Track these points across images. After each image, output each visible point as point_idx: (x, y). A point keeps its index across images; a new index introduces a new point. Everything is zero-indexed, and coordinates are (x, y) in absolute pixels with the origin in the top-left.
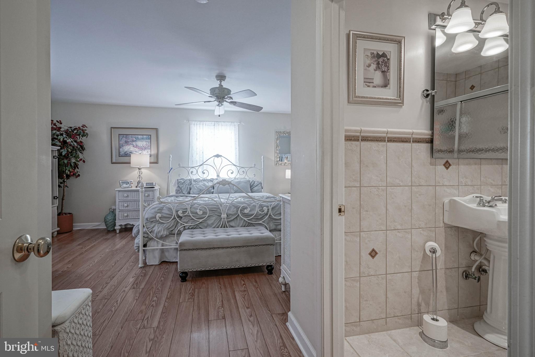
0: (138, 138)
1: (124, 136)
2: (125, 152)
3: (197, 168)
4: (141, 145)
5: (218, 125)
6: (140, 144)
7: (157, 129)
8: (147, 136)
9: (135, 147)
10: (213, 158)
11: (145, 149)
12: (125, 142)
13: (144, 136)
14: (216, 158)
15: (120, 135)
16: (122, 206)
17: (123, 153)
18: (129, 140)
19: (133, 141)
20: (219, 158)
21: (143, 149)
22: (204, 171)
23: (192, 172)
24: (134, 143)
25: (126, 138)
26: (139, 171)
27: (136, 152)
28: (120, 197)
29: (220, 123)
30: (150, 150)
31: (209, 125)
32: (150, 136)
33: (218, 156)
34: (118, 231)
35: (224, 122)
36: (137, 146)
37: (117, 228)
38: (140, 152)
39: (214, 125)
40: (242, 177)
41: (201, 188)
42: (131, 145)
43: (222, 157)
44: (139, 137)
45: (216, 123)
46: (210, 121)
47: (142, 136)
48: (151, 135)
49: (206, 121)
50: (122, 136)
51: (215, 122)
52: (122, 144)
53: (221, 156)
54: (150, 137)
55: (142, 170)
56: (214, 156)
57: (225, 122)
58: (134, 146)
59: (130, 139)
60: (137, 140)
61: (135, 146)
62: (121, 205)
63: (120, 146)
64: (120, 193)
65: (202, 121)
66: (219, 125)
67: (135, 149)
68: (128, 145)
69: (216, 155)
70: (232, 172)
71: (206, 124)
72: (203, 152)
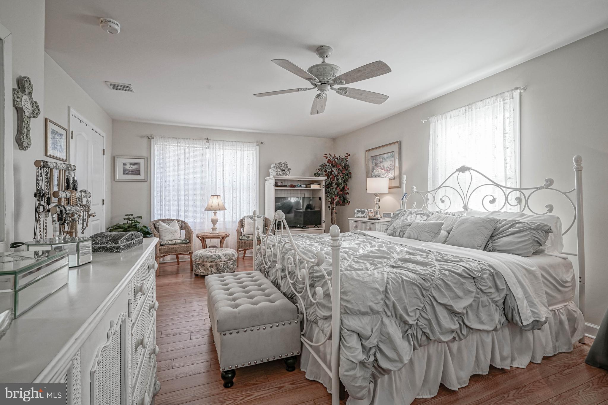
0: (384, 158)
1: (375, 157)
3: (434, 193)
4: (387, 166)
5: (470, 110)
6: (386, 164)
7: (400, 143)
8: (391, 153)
9: (382, 169)
10: (457, 173)
11: (390, 170)
12: (375, 164)
13: (389, 154)
14: (461, 173)
15: (371, 158)
18: (378, 162)
19: (381, 162)
20: (467, 173)
21: (388, 171)
22: (443, 199)
24: (381, 165)
25: (376, 159)
26: (376, 199)
27: (383, 175)
29: (474, 106)
33: (463, 169)
38: (386, 175)
40: (516, 210)
42: (379, 168)
43: (471, 171)
44: (385, 156)
45: (467, 107)
47: (387, 155)
48: (394, 152)
50: (373, 158)
52: (373, 167)
53: (469, 168)
54: (393, 155)
56: (457, 170)
58: (381, 169)
59: (380, 159)
60: (384, 160)
63: (372, 169)
64: (352, 222)
66: (472, 110)
67: (382, 171)
68: (377, 168)
69: (460, 166)
70: (491, 198)
71: (452, 116)
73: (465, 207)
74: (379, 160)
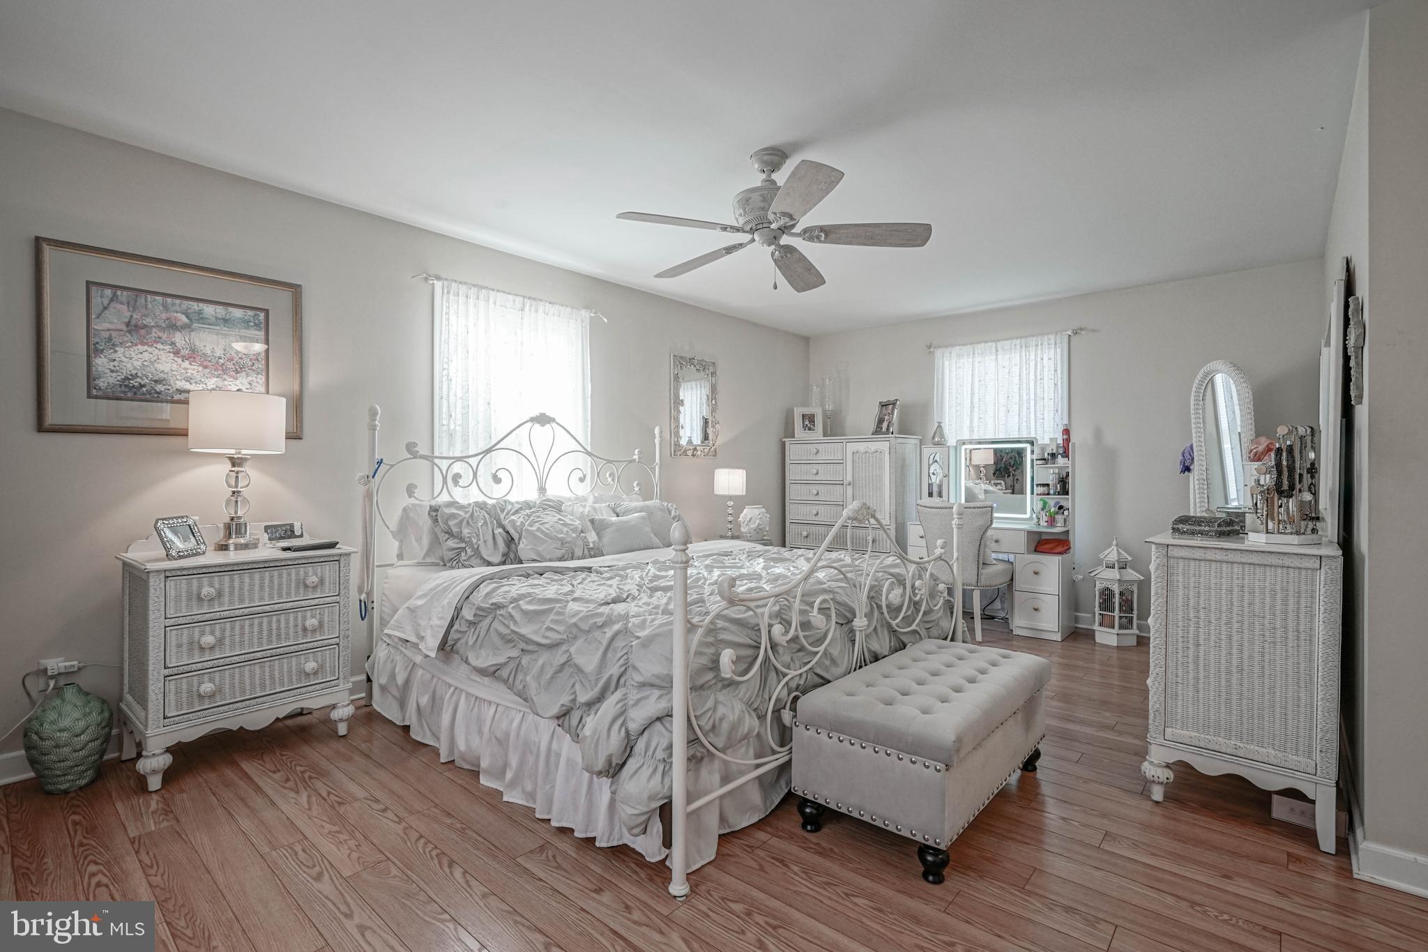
0: (201, 318)
2: (127, 378)
3: (474, 461)
4: (219, 353)
5: (533, 309)
6: (209, 342)
7: (296, 290)
8: (250, 313)
9: (184, 358)
10: (529, 424)
11: (237, 372)
12: (128, 324)
13: (231, 309)
14: (537, 426)
15: (93, 289)
16: (185, 648)
17: (111, 380)
18: (149, 321)
19: (173, 327)
20: (547, 426)
21: (225, 371)
22: (499, 474)
23: (456, 478)
24: (179, 338)
25: (132, 305)
26: (234, 474)
27: (188, 380)
28: (171, 604)
29: (540, 306)
30: (261, 379)
31: (506, 307)
32: (262, 316)
33: (543, 420)
34: (155, 783)
35: (550, 303)
36: (193, 355)
37: (154, 762)
38: (212, 382)
39: (522, 310)
40: (609, 491)
41: (562, 535)
42: (160, 346)
43: (554, 425)
44: (209, 310)
46: (509, 294)
47: (220, 310)
48: (267, 312)
49: (498, 291)
50: (108, 292)
51: (524, 297)
52: (106, 335)
53: (553, 420)
54: (262, 321)
55: (247, 468)
56: (533, 420)
57: (553, 303)
58: (177, 353)
59: (156, 313)
60: (195, 325)
61: (185, 352)
62: (179, 646)
63: (93, 340)
64: (171, 584)
65: (484, 288)
66: (536, 312)
67: (186, 364)
68: (143, 344)
69: (537, 415)
70: (581, 475)
71: (498, 303)
72: (489, 403)
73: (542, 490)
74: (164, 316)
